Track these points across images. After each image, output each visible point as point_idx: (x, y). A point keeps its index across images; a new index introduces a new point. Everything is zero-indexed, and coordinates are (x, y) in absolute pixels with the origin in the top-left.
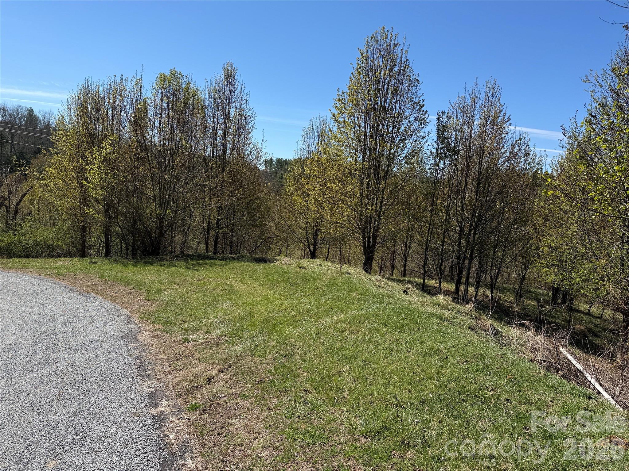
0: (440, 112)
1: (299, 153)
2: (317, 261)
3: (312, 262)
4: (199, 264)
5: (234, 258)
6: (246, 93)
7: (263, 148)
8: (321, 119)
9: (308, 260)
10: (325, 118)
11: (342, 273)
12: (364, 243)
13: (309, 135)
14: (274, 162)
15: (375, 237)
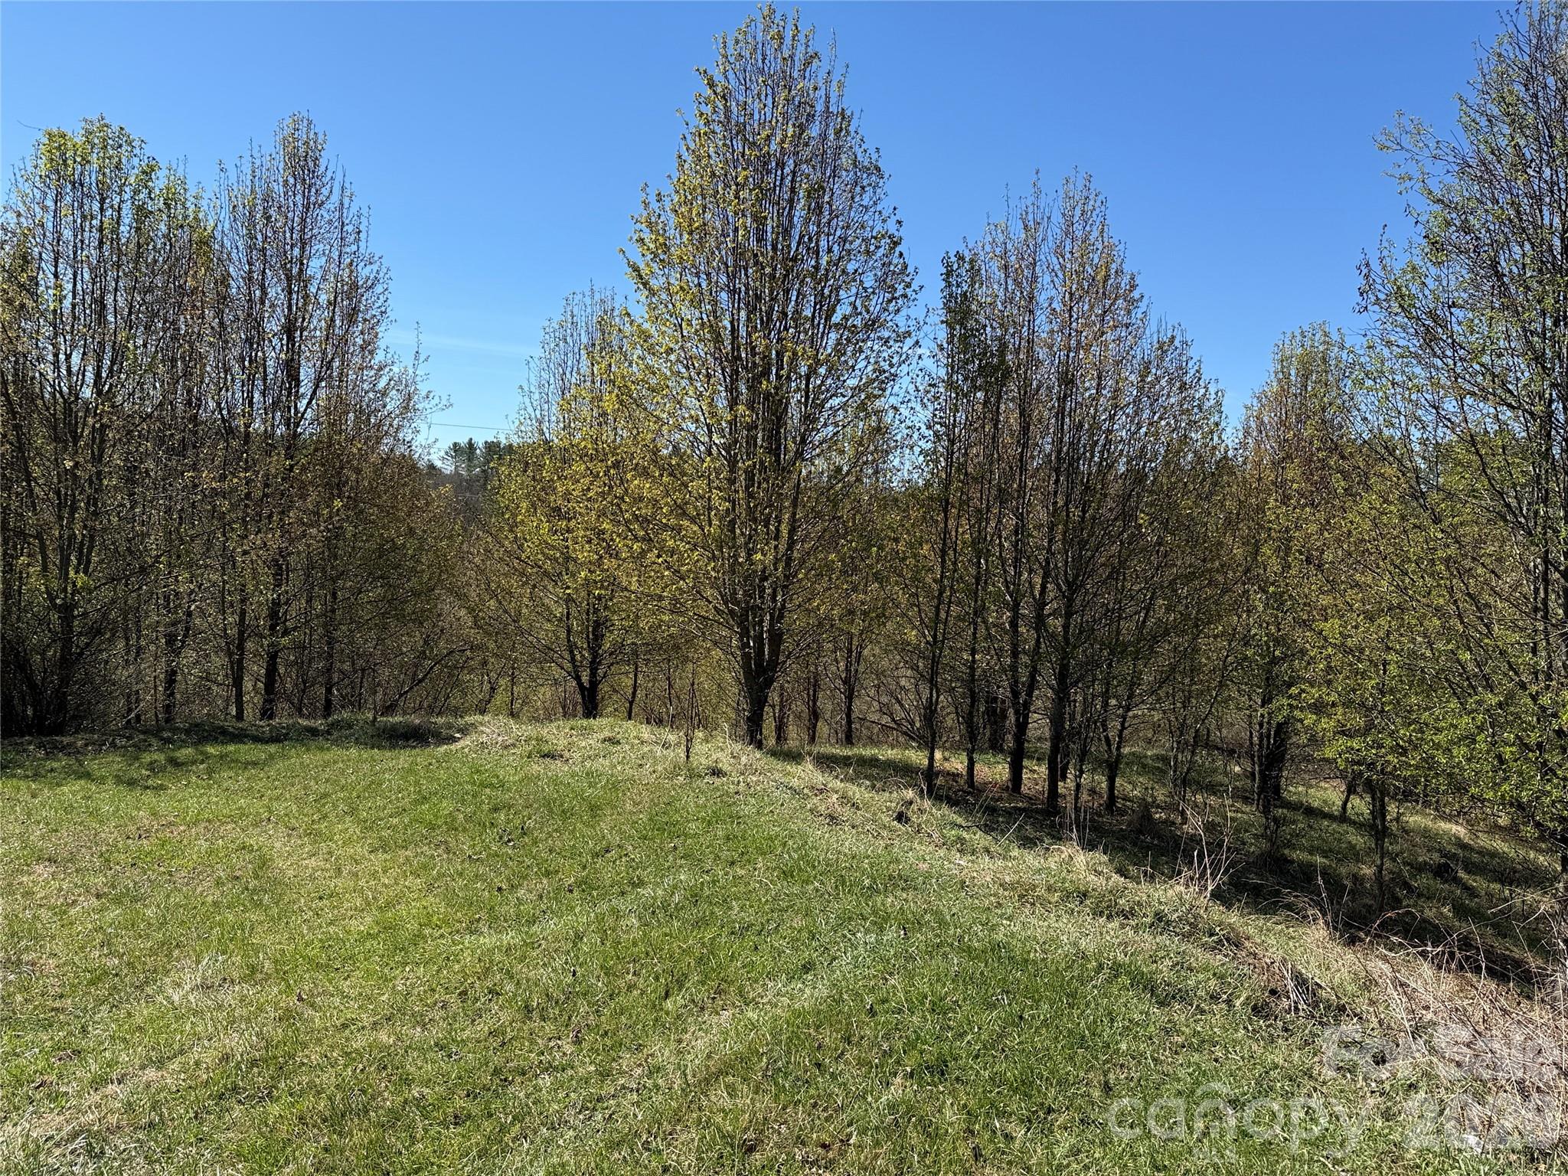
0: (952, 254)
1: (537, 396)
2: (603, 725)
3: (586, 732)
4: (175, 763)
5: (314, 732)
6: (354, 210)
7: (418, 379)
8: (597, 297)
9: (572, 722)
10: (608, 293)
11: (693, 775)
12: (746, 657)
13: (562, 344)
14: (478, 451)
15: (776, 638)
